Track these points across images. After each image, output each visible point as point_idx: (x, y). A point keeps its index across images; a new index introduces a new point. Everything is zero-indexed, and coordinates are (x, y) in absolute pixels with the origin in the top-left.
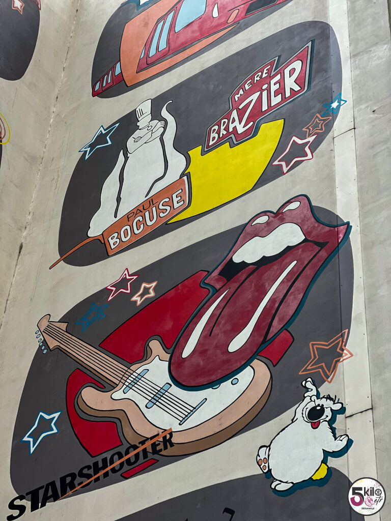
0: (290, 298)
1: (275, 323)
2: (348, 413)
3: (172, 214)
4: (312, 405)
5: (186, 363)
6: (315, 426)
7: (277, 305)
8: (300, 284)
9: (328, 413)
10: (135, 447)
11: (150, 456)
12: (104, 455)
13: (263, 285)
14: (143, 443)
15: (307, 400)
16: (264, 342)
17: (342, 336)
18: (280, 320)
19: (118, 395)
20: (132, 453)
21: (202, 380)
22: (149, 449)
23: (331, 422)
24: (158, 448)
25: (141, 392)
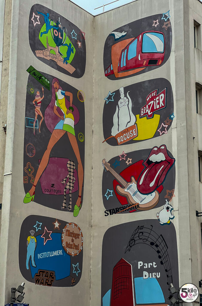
0: (162, 176)
1: (159, 182)
2: (174, 210)
3: (134, 137)
4: (167, 206)
5: (141, 186)
6: (168, 211)
7: (160, 177)
8: (164, 173)
9: (170, 208)
10: (131, 206)
11: (135, 209)
12: (125, 205)
13: (156, 170)
14: (133, 205)
15: (166, 204)
16: (157, 186)
17: (173, 190)
18: (161, 181)
19: (126, 190)
20: (131, 207)
21: (145, 192)
22: (134, 207)
23: (171, 211)
24: (136, 207)
25: (131, 191)
